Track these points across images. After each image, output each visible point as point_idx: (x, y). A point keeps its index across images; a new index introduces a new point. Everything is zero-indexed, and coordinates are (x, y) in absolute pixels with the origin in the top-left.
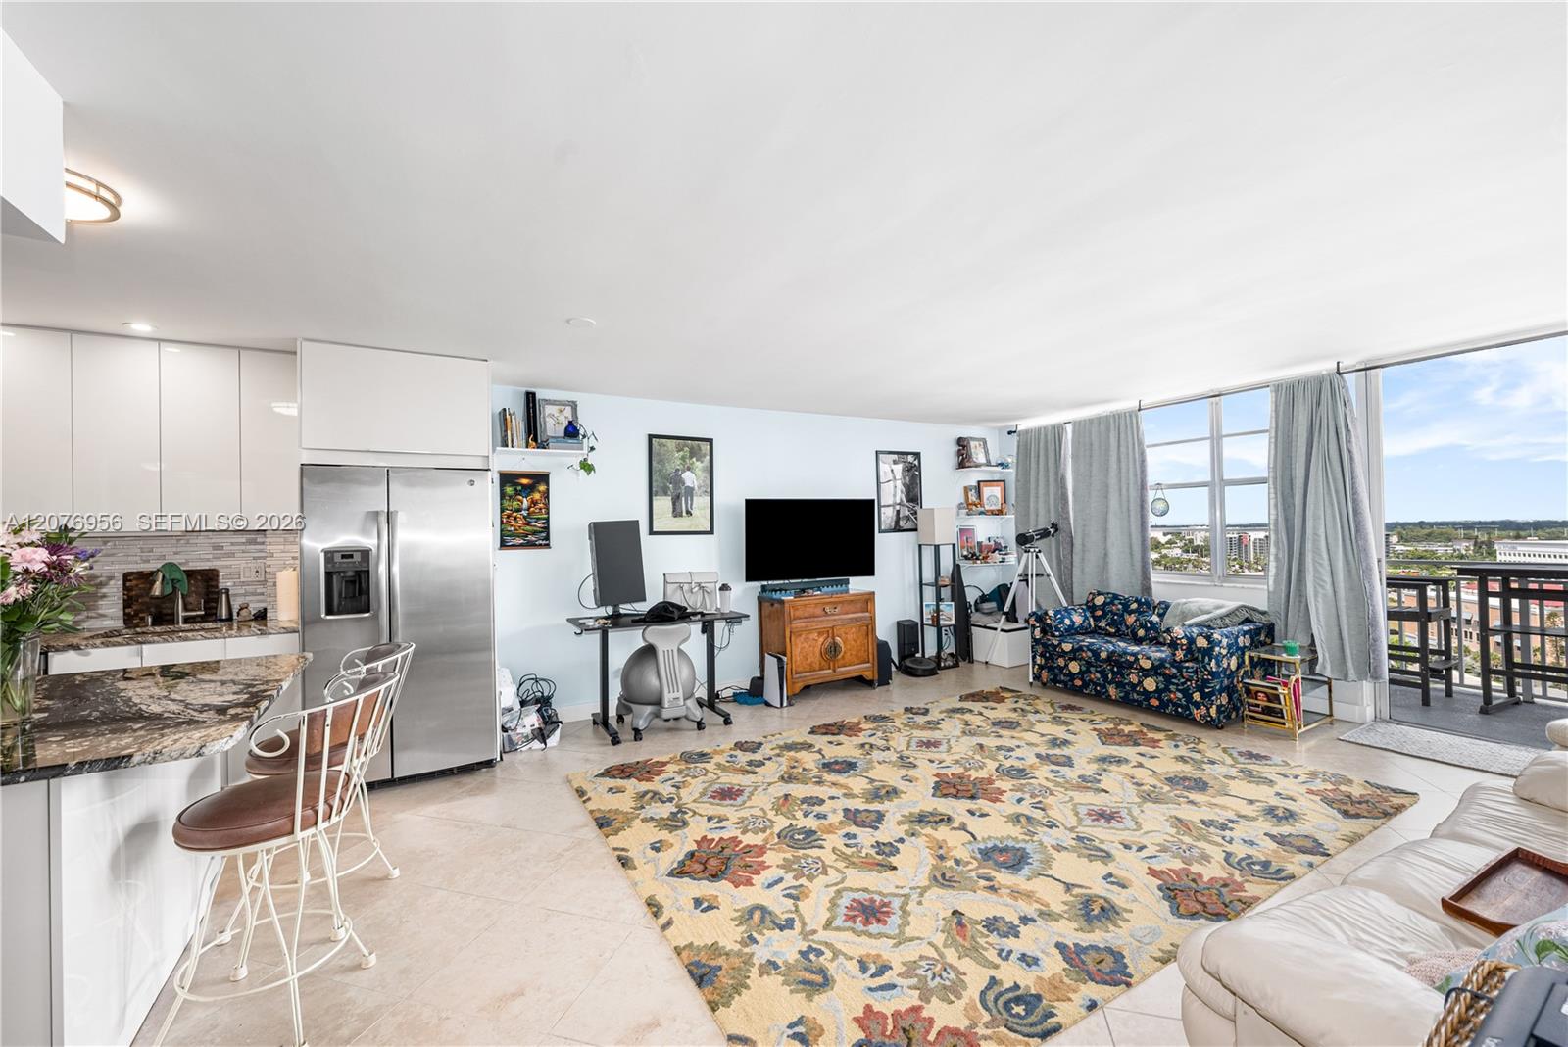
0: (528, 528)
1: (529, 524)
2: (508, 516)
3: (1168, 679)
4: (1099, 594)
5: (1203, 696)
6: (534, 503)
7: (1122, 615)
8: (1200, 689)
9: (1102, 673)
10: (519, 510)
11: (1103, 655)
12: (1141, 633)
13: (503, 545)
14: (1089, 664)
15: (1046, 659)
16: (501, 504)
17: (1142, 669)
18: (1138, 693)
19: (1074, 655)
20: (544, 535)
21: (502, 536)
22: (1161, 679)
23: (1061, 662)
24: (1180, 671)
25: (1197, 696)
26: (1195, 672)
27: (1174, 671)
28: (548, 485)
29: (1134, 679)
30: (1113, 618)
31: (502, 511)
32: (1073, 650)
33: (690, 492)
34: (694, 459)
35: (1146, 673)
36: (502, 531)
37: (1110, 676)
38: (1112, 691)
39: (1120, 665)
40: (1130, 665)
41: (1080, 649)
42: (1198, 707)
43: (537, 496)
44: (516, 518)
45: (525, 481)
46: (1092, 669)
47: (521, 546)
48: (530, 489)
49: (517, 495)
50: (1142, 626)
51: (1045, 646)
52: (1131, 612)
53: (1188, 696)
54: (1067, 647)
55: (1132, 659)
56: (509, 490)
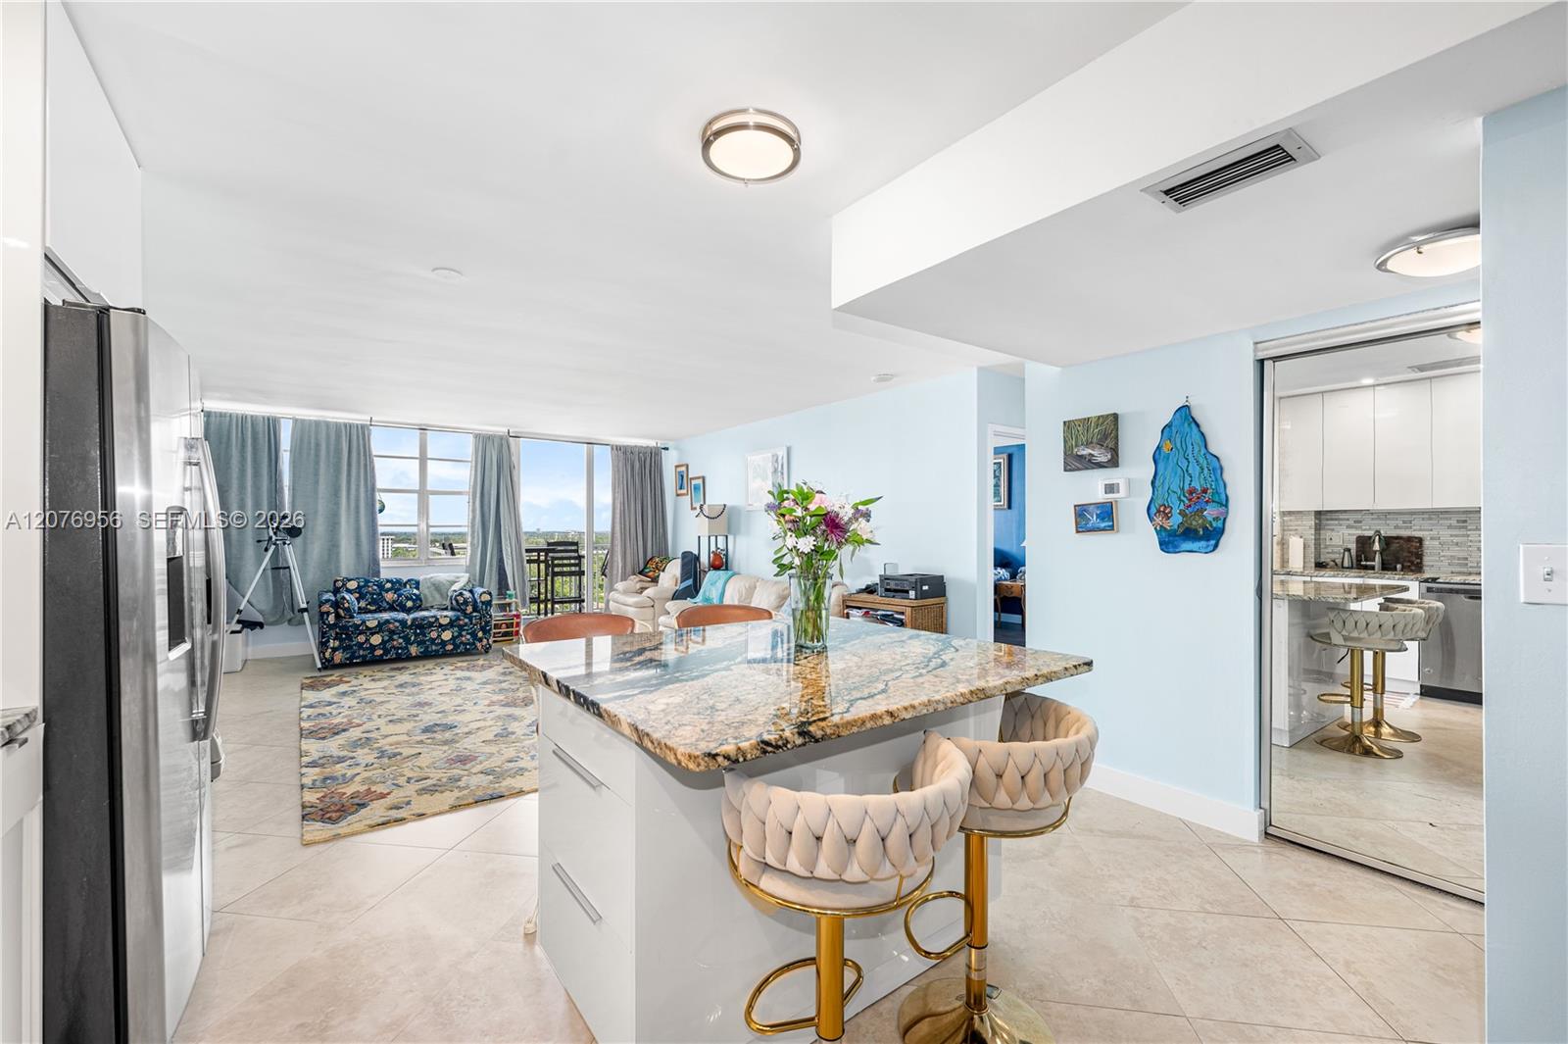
3: (461, 628)
4: (349, 580)
5: (484, 633)
7: (380, 594)
8: (483, 629)
9: (407, 639)
11: (409, 623)
12: (409, 604)
14: (392, 632)
15: (341, 640)
17: (441, 626)
18: (436, 645)
19: (381, 627)
22: (456, 629)
23: (362, 638)
24: (471, 620)
25: (480, 634)
26: (481, 618)
27: (466, 620)
29: (434, 635)
30: (372, 598)
32: (380, 625)
35: (443, 628)
37: (412, 638)
38: (414, 650)
39: (421, 627)
40: (431, 625)
41: (387, 622)
42: (480, 640)
46: (395, 637)
50: (408, 599)
51: (345, 628)
52: (387, 591)
53: (474, 635)
54: (372, 624)
55: (433, 620)
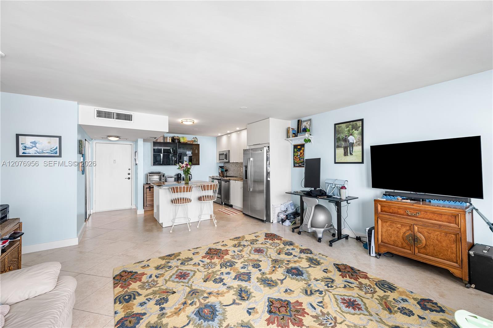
0: (300, 161)
1: (300, 160)
2: (296, 158)
6: (301, 153)
10: (297, 156)
13: (294, 166)
16: (294, 154)
20: (303, 163)
21: (294, 163)
28: (304, 148)
31: (294, 156)
33: (352, 145)
34: (354, 130)
36: (294, 162)
43: (302, 151)
44: (297, 158)
45: (299, 147)
47: (298, 166)
48: (300, 149)
49: (297, 151)
56: (296, 150)
